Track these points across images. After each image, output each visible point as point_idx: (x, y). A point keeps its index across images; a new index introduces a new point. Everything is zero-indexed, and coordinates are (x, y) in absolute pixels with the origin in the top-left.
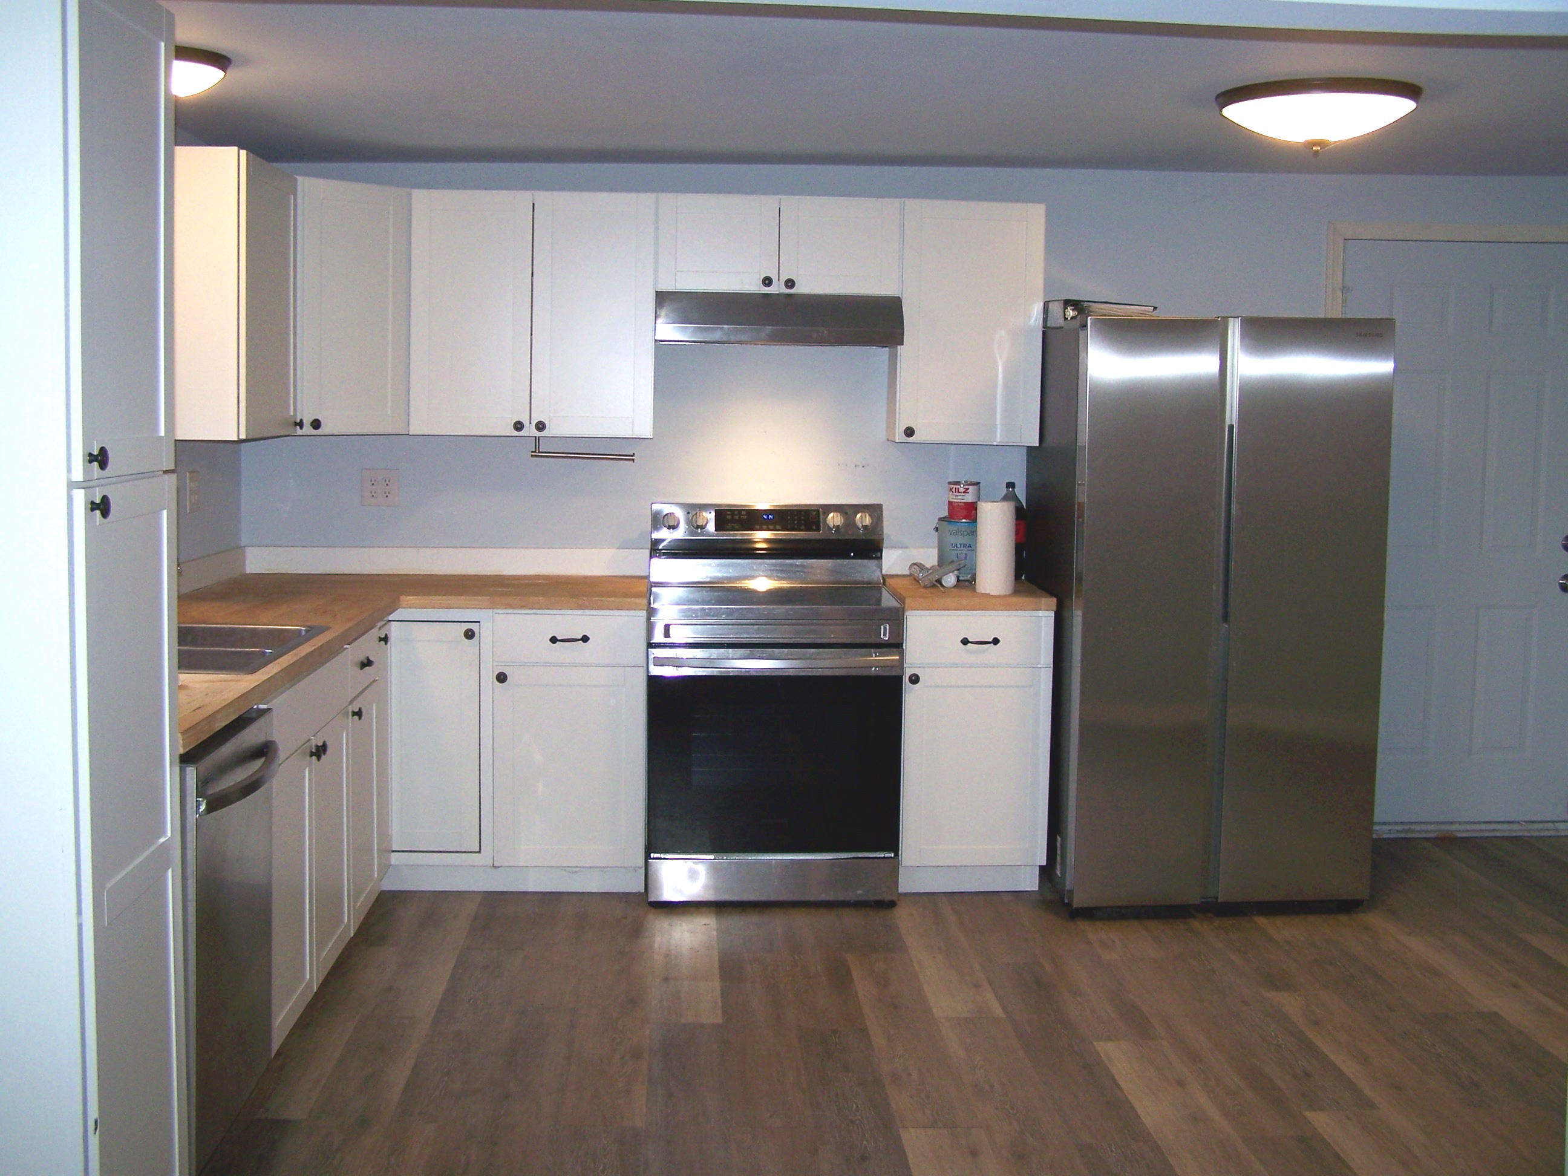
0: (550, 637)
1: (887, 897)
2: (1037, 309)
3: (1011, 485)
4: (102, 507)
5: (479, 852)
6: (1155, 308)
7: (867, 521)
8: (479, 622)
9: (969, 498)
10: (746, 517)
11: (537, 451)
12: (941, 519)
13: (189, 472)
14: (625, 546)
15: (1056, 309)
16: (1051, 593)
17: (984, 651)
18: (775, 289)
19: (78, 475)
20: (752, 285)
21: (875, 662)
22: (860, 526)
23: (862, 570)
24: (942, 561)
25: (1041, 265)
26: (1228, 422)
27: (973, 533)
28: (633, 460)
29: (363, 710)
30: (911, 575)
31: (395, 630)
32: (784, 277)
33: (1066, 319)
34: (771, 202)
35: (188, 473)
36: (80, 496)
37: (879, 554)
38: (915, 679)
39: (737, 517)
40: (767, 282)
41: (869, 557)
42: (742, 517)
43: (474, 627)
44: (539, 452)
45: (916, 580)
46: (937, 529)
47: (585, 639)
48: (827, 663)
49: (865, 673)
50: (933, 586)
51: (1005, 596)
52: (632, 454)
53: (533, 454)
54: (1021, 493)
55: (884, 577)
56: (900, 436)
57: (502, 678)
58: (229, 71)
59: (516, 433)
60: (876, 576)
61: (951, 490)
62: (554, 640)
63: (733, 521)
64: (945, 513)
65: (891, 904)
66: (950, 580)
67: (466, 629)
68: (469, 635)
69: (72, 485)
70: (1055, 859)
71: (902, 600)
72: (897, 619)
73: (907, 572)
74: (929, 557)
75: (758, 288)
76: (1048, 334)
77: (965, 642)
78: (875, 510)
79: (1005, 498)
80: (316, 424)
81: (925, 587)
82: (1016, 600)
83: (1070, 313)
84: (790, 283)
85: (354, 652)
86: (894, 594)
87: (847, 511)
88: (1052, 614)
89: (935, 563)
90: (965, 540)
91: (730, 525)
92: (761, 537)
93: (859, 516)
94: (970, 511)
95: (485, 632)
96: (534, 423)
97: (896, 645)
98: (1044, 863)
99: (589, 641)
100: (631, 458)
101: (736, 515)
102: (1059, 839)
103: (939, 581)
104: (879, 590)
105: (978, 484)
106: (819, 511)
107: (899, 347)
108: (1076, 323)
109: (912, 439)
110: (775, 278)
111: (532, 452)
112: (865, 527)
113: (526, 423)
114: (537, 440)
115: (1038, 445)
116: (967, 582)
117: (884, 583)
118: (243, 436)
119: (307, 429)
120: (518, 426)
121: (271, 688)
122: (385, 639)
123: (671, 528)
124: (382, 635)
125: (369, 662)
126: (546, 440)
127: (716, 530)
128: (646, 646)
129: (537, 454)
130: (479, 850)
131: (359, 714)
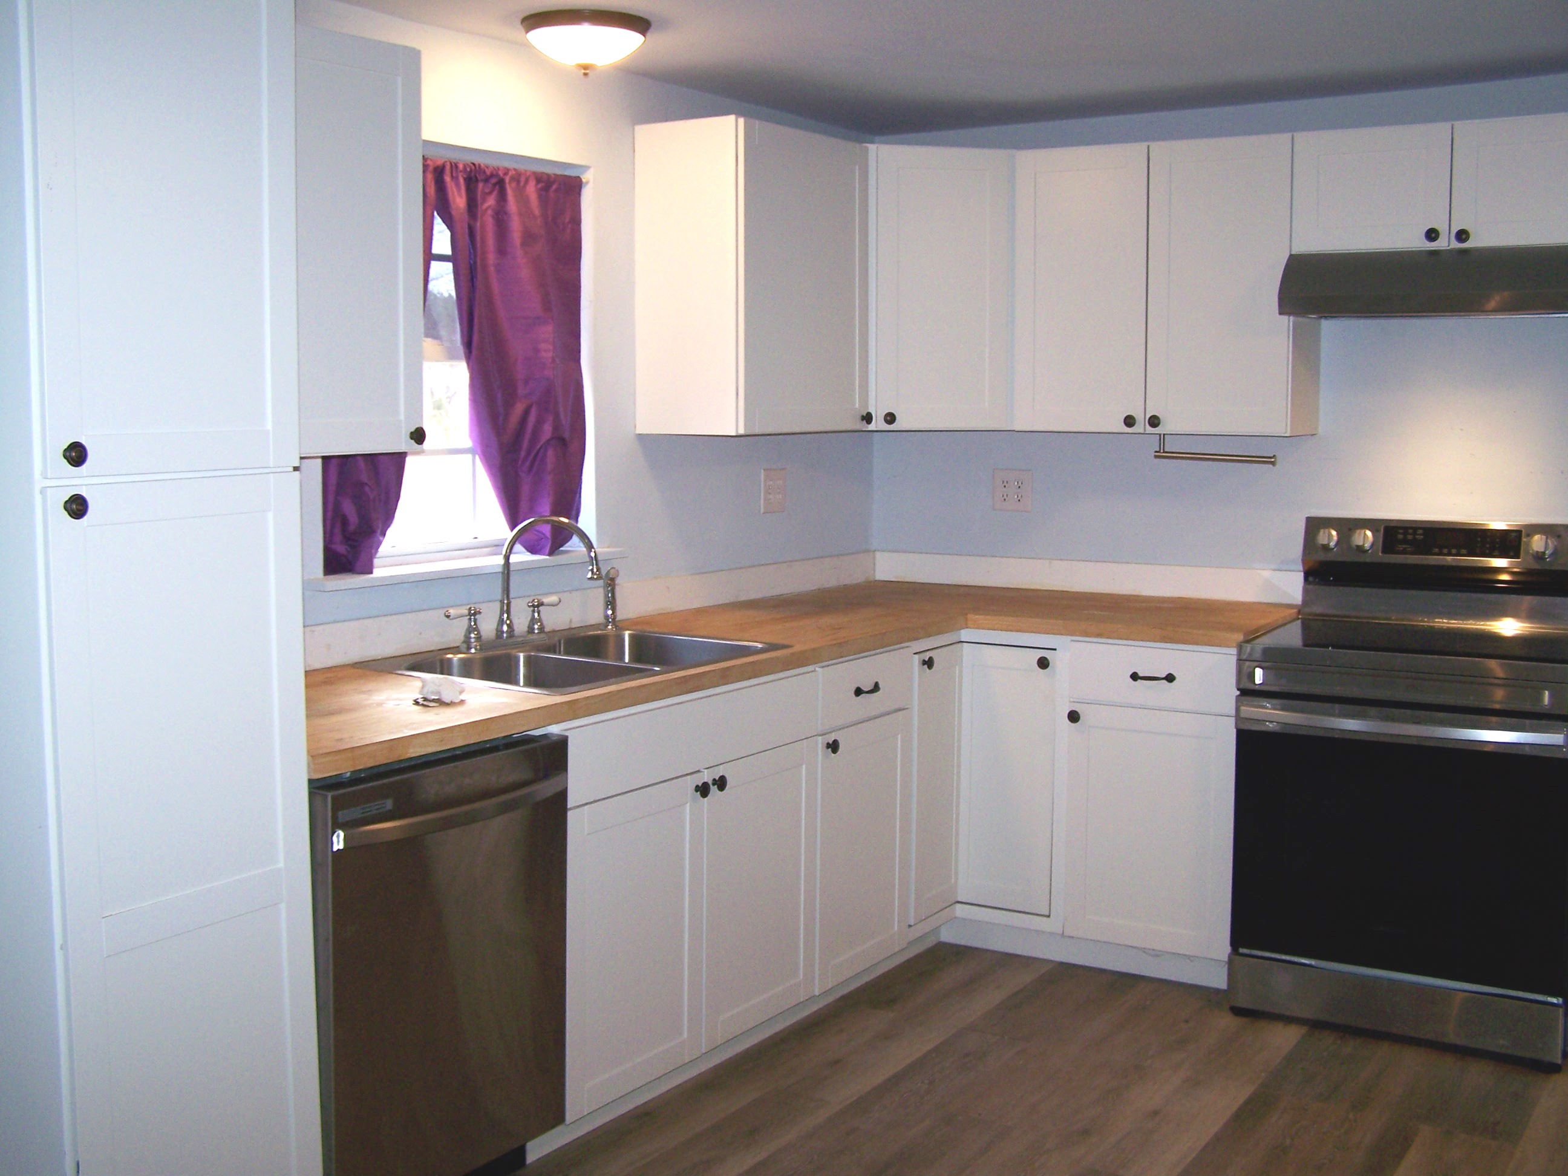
0: (1131, 673)
8: (1054, 649)
10: (1422, 537)
11: (1162, 451)
13: (764, 470)
14: (1282, 567)
18: (1444, 244)
28: (1273, 463)
32: (1455, 228)
34: (1439, 131)
35: (762, 471)
39: (1410, 537)
40: (1432, 234)
42: (1417, 537)
43: (1049, 655)
44: (1163, 452)
47: (1170, 678)
52: (1272, 455)
53: (1156, 454)
58: (648, 35)
59: (1126, 429)
62: (1135, 677)
63: (1405, 541)
67: (1040, 656)
68: (1043, 663)
75: (1415, 242)
80: (890, 418)
84: (1462, 235)
87: (1561, 533)
91: (1401, 547)
95: (1060, 661)
96: (1148, 417)
99: (1175, 681)
100: (1270, 461)
101: (1411, 534)
106: (1521, 532)
110: (1443, 230)
111: (1156, 452)
113: (1135, 418)
114: (1151, 437)
118: (742, 431)
119: (878, 423)
120: (1129, 421)
121: (572, 711)
122: (929, 663)
123: (1326, 548)
124: (926, 657)
125: (876, 688)
126: (1162, 437)
127: (1382, 552)
128: (1238, 693)
129: (1162, 454)
130: (1048, 914)
131: (834, 747)
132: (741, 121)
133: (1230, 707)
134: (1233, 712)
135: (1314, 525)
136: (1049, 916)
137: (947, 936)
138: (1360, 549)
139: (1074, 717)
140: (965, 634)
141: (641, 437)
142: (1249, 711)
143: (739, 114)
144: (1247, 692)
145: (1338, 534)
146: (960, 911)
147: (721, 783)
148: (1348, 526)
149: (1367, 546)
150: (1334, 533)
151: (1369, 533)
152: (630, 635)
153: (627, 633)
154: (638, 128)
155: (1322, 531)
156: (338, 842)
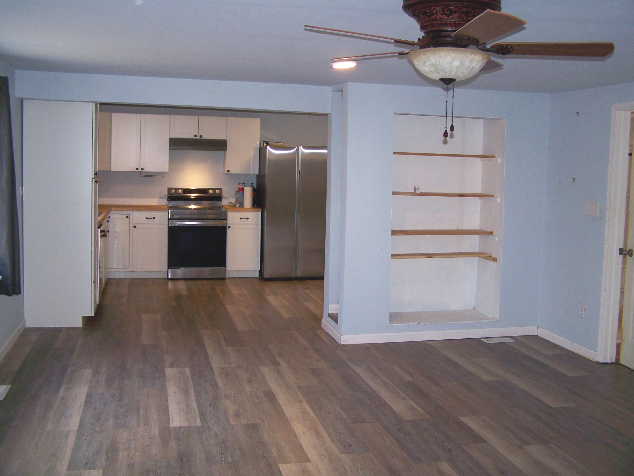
1: (224, 277)
2: (259, 142)
3: (252, 184)
4: (96, 182)
5: (129, 268)
6: (284, 143)
7: (219, 192)
8: (129, 214)
9: (242, 187)
11: (142, 175)
12: (236, 192)
14: (161, 198)
15: (262, 143)
16: (260, 208)
17: (246, 221)
18: (198, 137)
19: (93, 177)
20: (192, 137)
21: (221, 223)
22: (217, 193)
23: (217, 203)
24: (236, 201)
25: (259, 132)
26: (299, 170)
27: (243, 195)
28: (164, 177)
29: (109, 231)
30: (229, 205)
31: (112, 216)
32: (199, 135)
33: (264, 146)
34: (197, 117)
36: (94, 180)
37: (221, 200)
38: (229, 227)
39: (188, 191)
40: (196, 136)
41: (220, 201)
43: (128, 215)
45: (230, 206)
46: (235, 194)
48: (209, 223)
49: (218, 225)
50: (234, 207)
51: (250, 209)
53: (140, 176)
54: (255, 185)
55: (223, 205)
56: (226, 172)
57: (135, 227)
59: (136, 171)
60: (221, 205)
61: (238, 185)
62: (147, 218)
63: (186, 192)
64: (237, 190)
65: (225, 279)
66: (238, 205)
68: (127, 217)
69: (93, 178)
70: (262, 269)
71: (226, 209)
72: (225, 214)
73: (228, 204)
74: (233, 201)
75: (193, 137)
76: (260, 148)
77: (241, 219)
78: (220, 189)
79: (251, 186)
81: (232, 207)
82: (253, 209)
83: (265, 144)
84: (201, 136)
85: (106, 220)
86: (225, 209)
87: (214, 189)
88: (261, 212)
89: (235, 202)
90: (241, 197)
92: (193, 196)
93: (217, 191)
94: (242, 190)
95: (131, 216)
96: (141, 168)
97: (225, 219)
98: (260, 270)
100: (163, 177)
102: (263, 264)
103: (235, 205)
104: (221, 208)
105: (245, 183)
106: (207, 190)
107: (226, 152)
108: (265, 147)
109: (229, 173)
110: (197, 135)
112: (218, 194)
113: (139, 168)
114: (141, 172)
115: (258, 174)
116: (242, 206)
117: (223, 207)
120: (137, 169)
122: (109, 217)
123: (172, 193)
126: (143, 172)
127: (182, 194)
128: (168, 219)
133: (167, 223)
135: (170, 189)
138: (179, 193)
142: (170, 222)
148: (177, 189)
150: (174, 191)
151: (180, 191)
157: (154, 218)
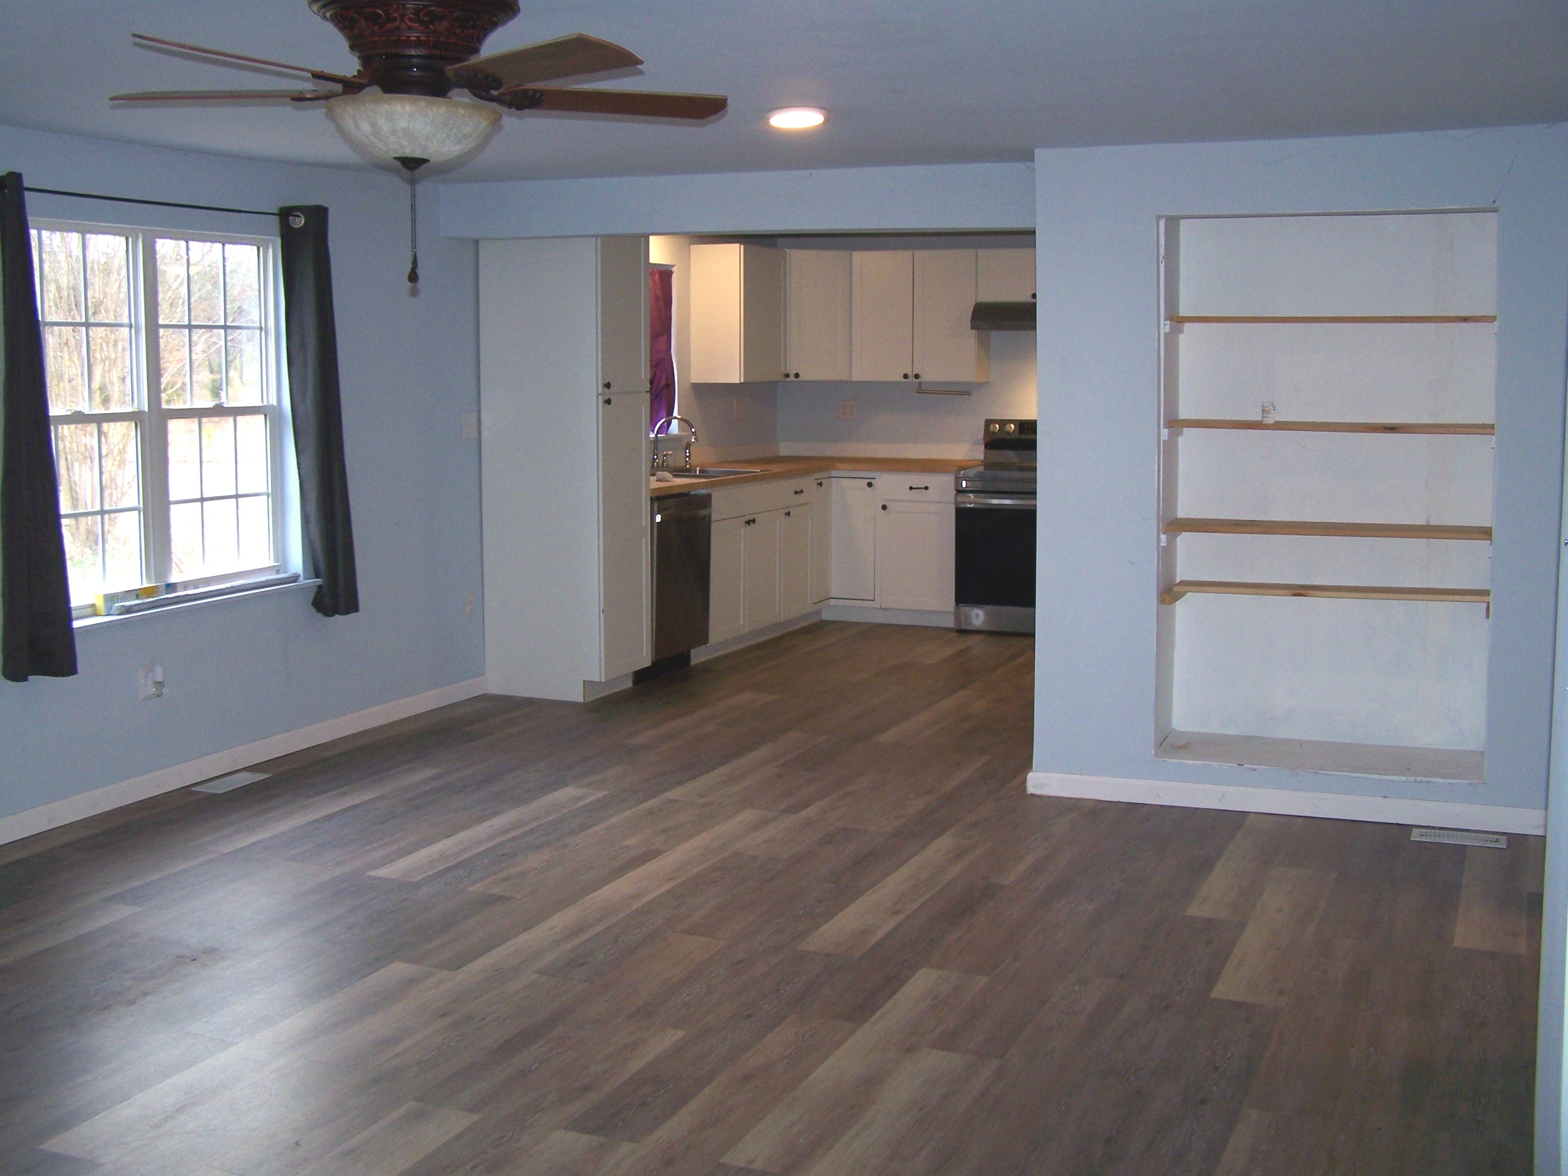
0: (909, 487)
4: (608, 402)
8: (874, 478)
19: (600, 392)
28: (970, 395)
39: (1029, 427)
40: (1034, 296)
42: (1032, 426)
43: (872, 481)
52: (969, 391)
62: (911, 488)
63: (1028, 429)
67: (868, 482)
68: (870, 485)
69: (598, 394)
80: (797, 375)
91: (1026, 432)
95: (878, 484)
96: (914, 374)
99: (928, 489)
100: (969, 394)
101: (1030, 425)
111: (917, 390)
113: (909, 375)
118: (742, 382)
119: (792, 378)
120: (906, 376)
121: (713, 485)
122: (820, 484)
123: (994, 433)
124: (819, 481)
125: (802, 492)
126: (920, 384)
127: (1019, 434)
128: (955, 492)
129: (920, 391)
130: (873, 599)
131: (788, 514)
132: (742, 247)
133: (952, 500)
134: (953, 501)
135: (989, 423)
136: (874, 600)
137: (826, 616)
138: (1008, 433)
139: (884, 507)
140: (834, 473)
141: (692, 384)
142: (959, 499)
143: (741, 243)
144: (960, 491)
145: (999, 427)
146: (832, 602)
147: (754, 521)
148: (1003, 423)
149: (1012, 431)
150: (997, 426)
151: (1012, 426)
152: (699, 470)
153: (698, 468)
154: (691, 246)
155: (992, 426)
156: (658, 518)
157: (926, 488)
